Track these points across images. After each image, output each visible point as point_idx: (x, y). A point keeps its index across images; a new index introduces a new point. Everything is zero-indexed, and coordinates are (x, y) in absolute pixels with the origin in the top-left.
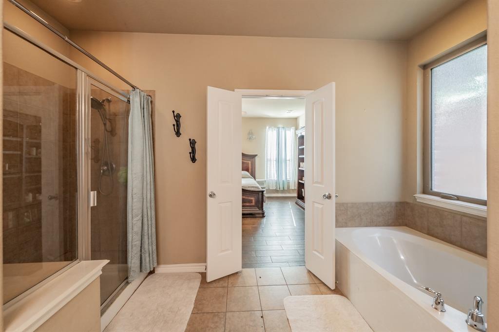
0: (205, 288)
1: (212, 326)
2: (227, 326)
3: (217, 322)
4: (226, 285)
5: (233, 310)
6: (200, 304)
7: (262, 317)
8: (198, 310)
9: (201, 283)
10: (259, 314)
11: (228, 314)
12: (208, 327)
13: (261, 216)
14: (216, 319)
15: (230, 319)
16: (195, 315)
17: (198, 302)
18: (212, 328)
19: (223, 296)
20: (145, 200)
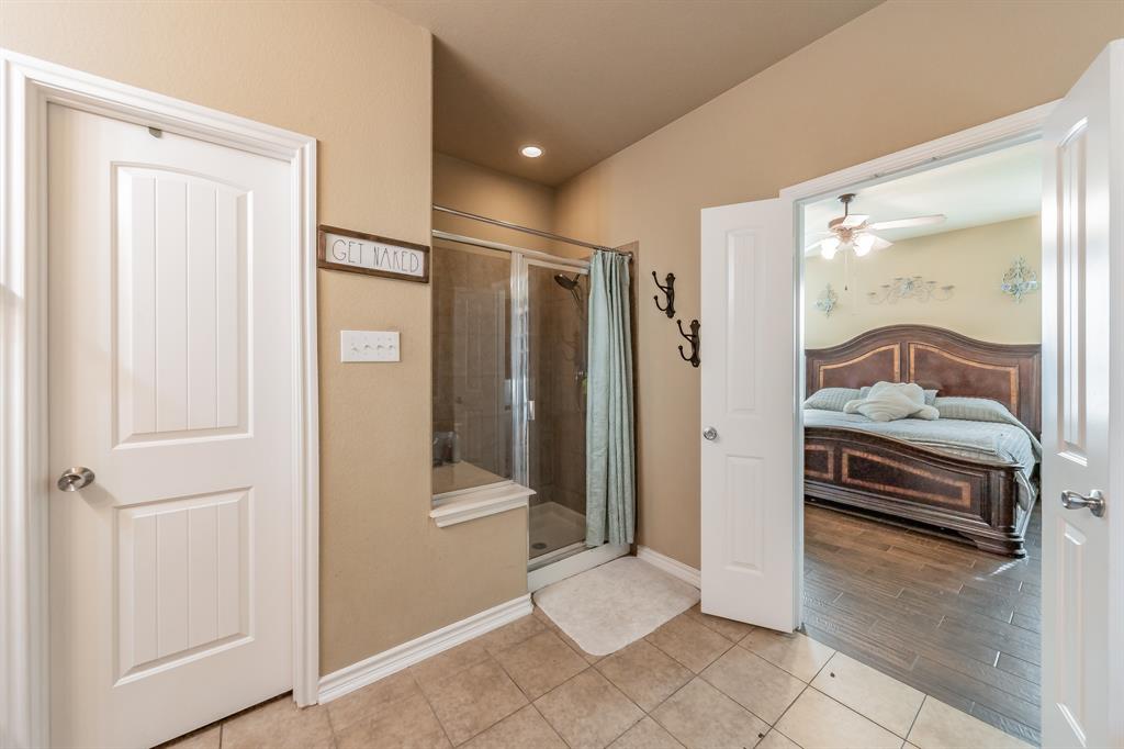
0: (693, 619)
1: (658, 675)
2: (681, 694)
3: (669, 676)
4: (737, 638)
5: (713, 682)
6: (666, 635)
7: (760, 736)
8: (656, 641)
9: (691, 608)
10: (760, 727)
11: (697, 681)
12: (650, 670)
13: (1002, 550)
14: (672, 671)
15: (694, 688)
16: (647, 644)
17: (666, 630)
18: (655, 676)
19: (714, 650)
20: (611, 427)
